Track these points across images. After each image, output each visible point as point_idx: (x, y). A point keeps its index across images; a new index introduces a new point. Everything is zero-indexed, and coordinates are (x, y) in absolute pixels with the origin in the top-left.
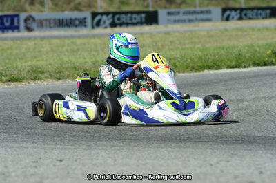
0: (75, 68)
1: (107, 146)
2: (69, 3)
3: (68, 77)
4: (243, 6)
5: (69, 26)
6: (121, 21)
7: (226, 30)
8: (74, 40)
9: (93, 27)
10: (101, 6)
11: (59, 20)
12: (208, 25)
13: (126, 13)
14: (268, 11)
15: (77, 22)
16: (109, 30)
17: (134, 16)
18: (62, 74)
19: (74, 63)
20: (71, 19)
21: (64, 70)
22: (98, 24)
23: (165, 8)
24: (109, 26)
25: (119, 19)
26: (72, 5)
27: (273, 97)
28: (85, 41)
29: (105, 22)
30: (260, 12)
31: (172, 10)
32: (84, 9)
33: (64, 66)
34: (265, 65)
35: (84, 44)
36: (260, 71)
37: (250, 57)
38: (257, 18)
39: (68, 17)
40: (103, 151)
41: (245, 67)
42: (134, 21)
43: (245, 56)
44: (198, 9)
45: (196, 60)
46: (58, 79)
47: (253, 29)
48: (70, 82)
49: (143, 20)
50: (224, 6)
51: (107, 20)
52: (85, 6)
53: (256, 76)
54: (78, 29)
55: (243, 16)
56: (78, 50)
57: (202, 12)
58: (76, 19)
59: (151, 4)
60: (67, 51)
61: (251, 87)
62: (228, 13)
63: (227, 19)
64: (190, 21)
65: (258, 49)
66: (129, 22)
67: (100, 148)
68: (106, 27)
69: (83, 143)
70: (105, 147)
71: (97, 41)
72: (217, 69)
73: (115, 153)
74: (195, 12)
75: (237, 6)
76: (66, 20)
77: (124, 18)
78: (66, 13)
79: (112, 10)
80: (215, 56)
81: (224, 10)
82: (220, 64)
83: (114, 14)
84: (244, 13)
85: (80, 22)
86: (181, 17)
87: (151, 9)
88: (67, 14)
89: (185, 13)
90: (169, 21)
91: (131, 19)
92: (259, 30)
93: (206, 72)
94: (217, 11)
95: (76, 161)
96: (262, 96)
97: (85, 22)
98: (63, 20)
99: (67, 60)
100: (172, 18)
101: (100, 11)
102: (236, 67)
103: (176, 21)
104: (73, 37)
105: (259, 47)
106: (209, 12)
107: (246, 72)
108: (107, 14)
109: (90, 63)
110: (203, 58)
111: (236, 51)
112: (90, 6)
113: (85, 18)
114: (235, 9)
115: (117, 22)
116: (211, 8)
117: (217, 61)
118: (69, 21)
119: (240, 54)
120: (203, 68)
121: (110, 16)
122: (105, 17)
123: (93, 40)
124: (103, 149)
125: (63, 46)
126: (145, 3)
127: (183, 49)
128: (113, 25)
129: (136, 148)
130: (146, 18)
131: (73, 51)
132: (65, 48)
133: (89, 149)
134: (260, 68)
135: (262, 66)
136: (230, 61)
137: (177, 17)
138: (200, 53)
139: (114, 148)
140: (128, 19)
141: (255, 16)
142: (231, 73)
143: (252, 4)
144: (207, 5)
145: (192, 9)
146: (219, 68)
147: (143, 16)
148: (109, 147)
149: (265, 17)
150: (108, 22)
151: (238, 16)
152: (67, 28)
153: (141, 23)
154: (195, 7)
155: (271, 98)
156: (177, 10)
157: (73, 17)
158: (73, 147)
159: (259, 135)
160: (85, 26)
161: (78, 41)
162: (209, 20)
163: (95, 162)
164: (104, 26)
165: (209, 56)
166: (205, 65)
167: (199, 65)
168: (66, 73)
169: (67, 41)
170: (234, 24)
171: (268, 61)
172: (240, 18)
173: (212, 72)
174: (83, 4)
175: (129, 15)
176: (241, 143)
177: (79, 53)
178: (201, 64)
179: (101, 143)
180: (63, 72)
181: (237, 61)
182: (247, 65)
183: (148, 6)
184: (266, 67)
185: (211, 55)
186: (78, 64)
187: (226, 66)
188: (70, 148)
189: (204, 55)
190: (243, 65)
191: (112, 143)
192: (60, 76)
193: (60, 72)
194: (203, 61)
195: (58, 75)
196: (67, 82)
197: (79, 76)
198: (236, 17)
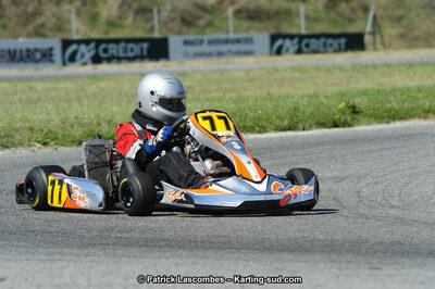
0: (31, 129)
1: (78, 256)
2: (25, 24)
3: (21, 144)
4: (303, 31)
5: (26, 62)
6: (109, 54)
7: (276, 70)
8: (33, 84)
9: (64, 64)
10: (78, 29)
11: (9, 51)
12: (248, 61)
13: (117, 41)
14: (343, 41)
15: (38, 55)
16: (90, 69)
17: (130, 45)
18: (11, 140)
19: (30, 122)
20: (28, 50)
21: (14, 133)
22: (72, 58)
23: (180, 33)
24: (89, 62)
25: (105, 51)
26: (30, 27)
27: (346, 177)
28: (50, 85)
29: (83, 56)
30: (330, 41)
31: (191, 37)
32: (49, 33)
33: (14, 126)
34: (336, 126)
35: (49, 90)
36: (327, 136)
37: (311, 114)
38: (325, 51)
39: (24, 47)
40: (72, 264)
41: (304, 129)
42: (130, 54)
43: (304, 113)
44: (232, 35)
46: (5, 147)
47: (317, 68)
48: (24, 151)
49: (145, 53)
50: (273, 31)
51: (86, 51)
52: (52, 30)
53: (320, 142)
54: (40, 65)
55: (304, 49)
56: (39, 99)
57: (238, 41)
58: (36, 50)
59: (157, 26)
60: (20, 101)
61: (312, 161)
62: (279, 42)
63: (279, 52)
64: (220, 54)
65: (325, 101)
66: (121, 55)
67: (67, 258)
68: (85, 64)
69: (40, 250)
70: (74, 258)
71: (70, 85)
72: (260, 132)
73: (90, 267)
74: (227, 41)
75: (294, 31)
76: (21, 51)
77: (113, 49)
78: (21, 40)
79: (95, 35)
80: (256, 111)
81: (274, 38)
82: (265, 123)
83: (99, 42)
84: (304, 43)
85: (44, 55)
86: (205, 48)
87: (157, 35)
88: (23, 43)
90: (186, 55)
91: (125, 50)
92: (328, 69)
94: (261, 39)
95: (26, 280)
96: (328, 175)
97: (51, 55)
98: (15, 51)
99: (20, 116)
100: (192, 49)
101: (75, 37)
102: (290, 129)
103: (197, 55)
104: (30, 79)
105: (326, 97)
106: (249, 41)
107: (304, 137)
108: (87, 42)
109: (58, 122)
110: (238, 114)
111: (290, 104)
112: (59, 28)
113: (51, 49)
114: (291, 37)
115: (102, 55)
116: (253, 34)
117: (259, 119)
118: (24, 54)
119: (296, 109)
121: (92, 45)
122: (83, 48)
123: (63, 85)
125: (15, 93)
126: (149, 26)
127: (207, 99)
128: (97, 60)
129: (125, 259)
130: (148, 49)
131: (29, 101)
132: (16, 98)
134: (327, 131)
135: (330, 127)
136: (282, 119)
137: (199, 49)
138: (233, 106)
140: (121, 50)
141: (321, 49)
142: (281, 139)
143: (319, 29)
144: (247, 31)
145: (222, 36)
146: (263, 130)
147: (145, 45)
149: (339, 50)
150: (89, 55)
151: (296, 47)
152: (22, 65)
153: (141, 58)
154: (228, 32)
155: (342, 180)
156: (199, 37)
157: (32, 47)
158: (23, 257)
159: (321, 237)
160: (52, 61)
161: (39, 86)
162: (248, 53)
163: (56, 281)
164: (83, 61)
165: (247, 110)
166: (242, 124)
168: (17, 137)
169: (21, 86)
170: (289, 60)
171: (340, 119)
172: (299, 51)
173: (251, 136)
174: (49, 26)
175: (123, 45)
176: (293, 250)
177: (39, 105)
179: (69, 251)
180: (12, 136)
181: (292, 119)
182: (307, 125)
183: (152, 30)
184: (336, 130)
185: (250, 110)
186: (37, 123)
187: (273, 127)
188: (18, 260)
189: (239, 109)
190: (300, 126)
191: (86, 251)
192: (7, 142)
193: (7, 136)
194: (238, 120)
195: (5, 140)
196: (18, 151)
197: (39, 142)
198: (293, 49)
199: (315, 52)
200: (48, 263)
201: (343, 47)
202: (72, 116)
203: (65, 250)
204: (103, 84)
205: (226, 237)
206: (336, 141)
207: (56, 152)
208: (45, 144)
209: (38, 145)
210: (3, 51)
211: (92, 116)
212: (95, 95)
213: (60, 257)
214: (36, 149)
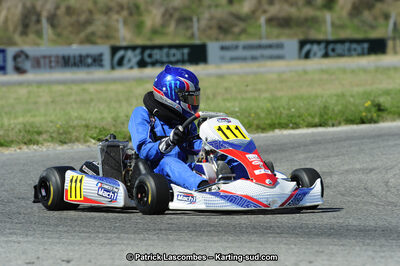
0: (87, 126)
1: (135, 240)
2: (78, 33)
3: (77, 140)
4: (331, 37)
5: (78, 66)
6: (153, 59)
7: (305, 72)
8: (86, 86)
9: (113, 68)
10: (125, 35)
11: (64, 57)
12: (279, 65)
13: (160, 47)
14: (366, 46)
15: (90, 61)
16: (136, 72)
17: (173, 51)
18: (68, 136)
19: (85, 120)
20: (81, 56)
21: (71, 130)
22: (120, 63)
23: (217, 39)
24: (135, 66)
25: (150, 56)
26: (83, 35)
27: (374, 169)
28: (101, 87)
29: (129, 61)
30: (354, 46)
31: (228, 42)
32: (99, 41)
33: (71, 124)
34: (363, 122)
35: (100, 92)
36: (355, 132)
37: (340, 111)
38: (350, 55)
39: (77, 53)
41: (333, 126)
42: (172, 59)
43: (333, 110)
44: (264, 42)
45: (263, 115)
46: (63, 142)
47: (344, 71)
48: (81, 146)
49: (186, 57)
50: (302, 37)
51: (133, 57)
52: (101, 37)
53: (348, 138)
54: (92, 69)
55: (330, 52)
56: (92, 100)
57: (270, 46)
58: (88, 56)
59: (197, 33)
60: (75, 101)
61: (342, 154)
62: (307, 47)
63: (307, 56)
64: (254, 58)
65: (352, 100)
66: (165, 59)
67: (125, 243)
68: (131, 68)
69: (101, 236)
70: (131, 242)
71: (119, 87)
72: (293, 128)
74: (260, 47)
75: (321, 37)
76: (74, 57)
77: (157, 55)
78: (74, 46)
79: (140, 41)
80: (290, 109)
81: (302, 44)
82: (298, 120)
83: (144, 48)
84: (331, 47)
85: (94, 60)
86: (240, 53)
87: (197, 41)
88: (76, 49)
89: (245, 48)
90: (223, 59)
91: (168, 55)
92: (353, 72)
93: (277, 132)
94: (291, 44)
95: (90, 262)
96: (358, 166)
97: (101, 60)
98: (69, 57)
99: (76, 114)
100: (229, 54)
102: (320, 125)
103: (233, 59)
104: (84, 82)
105: (352, 96)
106: (280, 46)
107: (334, 133)
108: (134, 48)
109: (109, 120)
110: (273, 112)
111: (319, 102)
112: (108, 36)
113: (101, 55)
114: (318, 42)
115: (148, 60)
116: (283, 40)
117: (292, 116)
118: (77, 59)
119: (325, 107)
120: (272, 127)
121: (138, 51)
122: (130, 54)
123: (112, 87)
124: (129, 245)
125: (70, 94)
126: (189, 33)
127: (244, 99)
128: (142, 64)
130: (189, 54)
131: (84, 102)
132: (72, 98)
133: (109, 244)
134: (355, 127)
135: (357, 124)
136: (312, 117)
137: (234, 54)
138: (269, 105)
140: (164, 55)
141: (346, 52)
142: (313, 134)
143: (343, 34)
144: (278, 36)
145: (255, 42)
146: (296, 126)
147: (186, 51)
149: (362, 54)
150: (135, 60)
151: (323, 52)
152: (75, 69)
153: (183, 62)
154: (261, 38)
155: (371, 171)
156: (235, 43)
157: (84, 53)
159: (355, 223)
160: (102, 66)
161: (92, 88)
162: (280, 57)
164: (130, 65)
165: (281, 109)
166: (276, 122)
167: (267, 122)
168: (74, 134)
169: (76, 88)
170: (316, 64)
171: (366, 116)
172: (326, 55)
173: (286, 132)
174: (99, 33)
175: (165, 50)
176: (330, 235)
177: (93, 104)
178: (269, 121)
179: (127, 236)
180: (70, 133)
181: (321, 116)
182: (336, 122)
183: (192, 36)
184: (363, 126)
185: (284, 108)
187: (305, 124)
189: (274, 108)
190: (330, 123)
192: (65, 138)
193: (65, 133)
194: (273, 117)
195: (63, 137)
196: (75, 147)
197: (94, 139)
198: (321, 53)
199: (341, 55)
201: (366, 51)
202: (122, 115)
204: (149, 86)
206: (363, 137)
208: (99, 140)
209: (93, 141)
210: (57, 57)
214: (91, 145)
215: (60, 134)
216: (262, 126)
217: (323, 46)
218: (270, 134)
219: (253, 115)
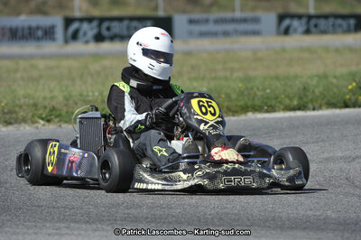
0: (35, 105)
1: (86, 230)
3: (24, 120)
4: (312, 11)
5: (27, 39)
6: (111, 33)
7: (284, 50)
8: (33, 62)
9: (66, 41)
10: (79, 6)
11: (11, 29)
12: (254, 42)
13: (120, 19)
14: (352, 22)
15: (40, 33)
16: (93, 47)
19: (33, 99)
20: (30, 28)
21: (17, 109)
22: (75, 36)
23: (184, 12)
24: (91, 40)
25: (108, 29)
26: (33, 4)
27: (357, 157)
28: (52, 63)
29: (85, 34)
30: (339, 21)
31: (196, 16)
32: (51, 11)
33: (17, 102)
34: (346, 106)
35: (51, 68)
36: (338, 116)
37: (322, 93)
38: (334, 32)
39: (26, 24)
41: (314, 109)
43: (313, 92)
44: (238, 14)
45: (234, 96)
46: (8, 123)
47: (327, 49)
48: (27, 128)
50: (281, 10)
51: (89, 30)
52: (54, 7)
53: (329, 123)
54: (42, 43)
55: (313, 29)
56: (41, 77)
57: (244, 20)
58: (38, 28)
59: (161, 5)
60: (22, 78)
61: (323, 141)
62: (287, 22)
63: (286, 32)
64: (226, 34)
65: (334, 81)
67: (75, 233)
68: (87, 42)
69: (48, 225)
70: (82, 232)
71: (74, 63)
72: (267, 111)
74: (233, 21)
75: (301, 11)
76: (23, 29)
77: (116, 27)
79: (96, 13)
80: (264, 90)
81: (281, 18)
82: (273, 102)
83: (102, 20)
84: (313, 24)
85: (45, 33)
86: (211, 27)
87: (161, 13)
88: (23, 20)
89: (217, 21)
90: (191, 34)
91: (129, 28)
92: (337, 50)
93: (250, 115)
94: (269, 19)
96: (339, 154)
97: (53, 33)
98: (17, 29)
99: (21, 92)
100: (197, 28)
101: (77, 14)
102: (299, 108)
103: (203, 35)
104: (31, 57)
105: (335, 77)
106: (256, 20)
107: (314, 117)
108: (90, 20)
109: (61, 98)
110: (246, 92)
111: (298, 84)
112: (61, 6)
113: (53, 27)
114: (300, 17)
115: (105, 33)
116: (259, 13)
117: (268, 98)
118: (26, 32)
119: (305, 89)
120: (245, 109)
121: (95, 23)
122: (85, 26)
123: (65, 63)
124: (80, 234)
125: (16, 71)
126: (152, 4)
127: (215, 79)
128: (99, 38)
131: (32, 79)
132: (19, 75)
133: (57, 234)
134: (337, 111)
135: (340, 108)
136: (291, 99)
137: (204, 28)
138: (240, 85)
139: (97, 233)
142: (290, 118)
143: (327, 9)
144: (254, 9)
145: (229, 15)
146: (272, 109)
148: (90, 232)
149: (348, 31)
150: (91, 33)
151: (304, 28)
152: (23, 43)
154: (234, 10)
155: (354, 159)
156: (204, 16)
157: (34, 24)
158: (31, 231)
159: (333, 216)
160: (54, 39)
161: (41, 64)
162: (256, 33)
164: (85, 39)
165: (255, 89)
166: (250, 103)
167: (239, 104)
168: (21, 114)
169: (22, 64)
170: (297, 41)
171: (350, 99)
172: (307, 32)
173: (260, 116)
174: (51, 3)
175: (125, 23)
176: (305, 228)
177: (42, 82)
178: (242, 103)
179: (77, 225)
180: (16, 112)
181: (301, 98)
182: (317, 105)
183: (156, 8)
184: (347, 111)
185: (258, 89)
186: (40, 100)
187: (282, 107)
188: (25, 233)
189: (247, 88)
190: (310, 106)
191: (94, 226)
192: (11, 118)
193: (10, 112)
194: (246, 98)
195: (8, 117)
196: (22, 128)
197: (42, 119)
198: (301, 29)
199: (324, 32)
200: (56, 237)
201: (352, 27)
202: (74, 93)
203: (72, 225)
204: (106, 63)
205: (235, 214)
206: (346, 122)
207: (59, 129)
208: (48, 121)
209: (42, 122)
210: (3, 29)
211: (96, 94)
212: (98, 73)
213: (69, 231)
214: (40, 126)
215: (4, 113)
216: (233, 109)
217: (304, 21)
218: (242, 117)
219: (223, 96)
